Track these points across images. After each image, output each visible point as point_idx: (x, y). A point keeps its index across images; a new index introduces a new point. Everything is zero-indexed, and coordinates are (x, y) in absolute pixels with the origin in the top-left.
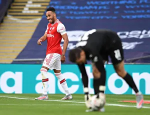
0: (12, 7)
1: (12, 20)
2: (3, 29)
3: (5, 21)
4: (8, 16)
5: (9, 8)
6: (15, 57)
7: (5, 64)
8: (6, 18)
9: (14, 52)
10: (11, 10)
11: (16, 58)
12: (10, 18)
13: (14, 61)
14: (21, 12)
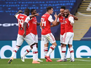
0: (80, 7)
6: (83, 36)
8: (77, 13)
9: (81, 33)
10: (79, 9)
11: (83, 37)
13: (82, 39)
14: (86, 10)
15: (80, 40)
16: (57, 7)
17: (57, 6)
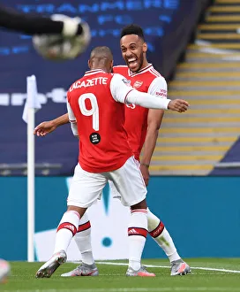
0: (210, 18)
1: (208, 54)
2: (186, 80)
3: (189, 56)
4: (199, 43)
5: (202, 20)
6: (221, 156)
7: (193, 176)
8: (192, 47)
9: (215, 142)
10: (204, 27)
11: (223, 161)
12: (204, 48)
13: (216, 169)
14: (235, 31)
15: (210, 176)
16: (101, 20)
17: (100, 13)
